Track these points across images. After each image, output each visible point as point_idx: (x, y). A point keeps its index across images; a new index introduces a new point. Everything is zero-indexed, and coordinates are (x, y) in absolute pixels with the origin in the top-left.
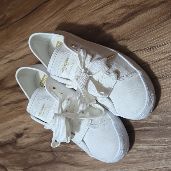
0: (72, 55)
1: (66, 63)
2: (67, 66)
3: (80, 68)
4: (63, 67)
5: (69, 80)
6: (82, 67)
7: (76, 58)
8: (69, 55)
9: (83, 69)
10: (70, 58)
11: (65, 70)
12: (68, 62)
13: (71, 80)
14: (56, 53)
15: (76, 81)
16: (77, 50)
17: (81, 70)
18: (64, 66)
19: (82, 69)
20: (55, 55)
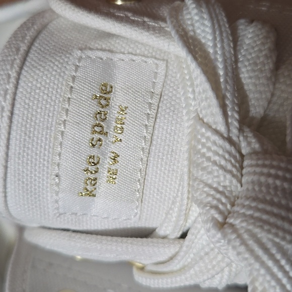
0: (126, 58)
1: (100, 127)
2: (113, 148)
3: (222, 128)
4: (84, 157)
5: (145, 234)
6: (234, 116)
7: (161, 71)
8: (108, 66)
9: (241, 130)
10: (119, 83)
11: (103, 175)
12: (114, 113)
13: (161, 232)
14: (13, 74)
15: (224, 236)
16: (156, 17)
17: (230, 140)
18: (94, 152)
19: (235, 131)
20: (10, 87)
